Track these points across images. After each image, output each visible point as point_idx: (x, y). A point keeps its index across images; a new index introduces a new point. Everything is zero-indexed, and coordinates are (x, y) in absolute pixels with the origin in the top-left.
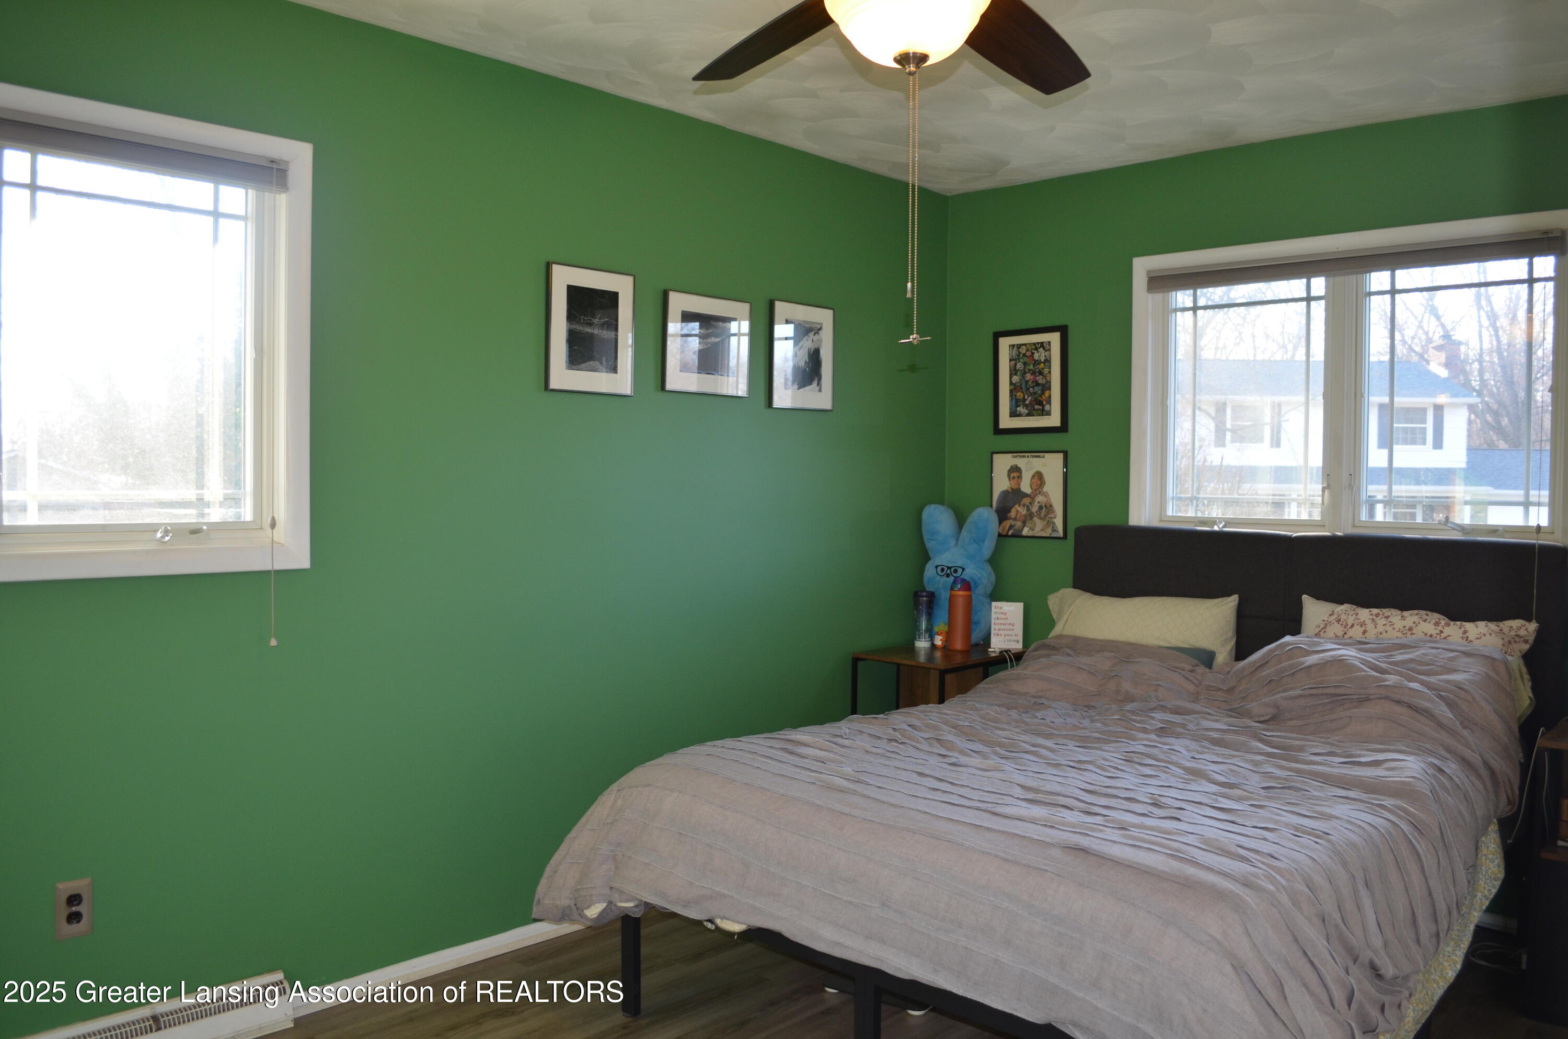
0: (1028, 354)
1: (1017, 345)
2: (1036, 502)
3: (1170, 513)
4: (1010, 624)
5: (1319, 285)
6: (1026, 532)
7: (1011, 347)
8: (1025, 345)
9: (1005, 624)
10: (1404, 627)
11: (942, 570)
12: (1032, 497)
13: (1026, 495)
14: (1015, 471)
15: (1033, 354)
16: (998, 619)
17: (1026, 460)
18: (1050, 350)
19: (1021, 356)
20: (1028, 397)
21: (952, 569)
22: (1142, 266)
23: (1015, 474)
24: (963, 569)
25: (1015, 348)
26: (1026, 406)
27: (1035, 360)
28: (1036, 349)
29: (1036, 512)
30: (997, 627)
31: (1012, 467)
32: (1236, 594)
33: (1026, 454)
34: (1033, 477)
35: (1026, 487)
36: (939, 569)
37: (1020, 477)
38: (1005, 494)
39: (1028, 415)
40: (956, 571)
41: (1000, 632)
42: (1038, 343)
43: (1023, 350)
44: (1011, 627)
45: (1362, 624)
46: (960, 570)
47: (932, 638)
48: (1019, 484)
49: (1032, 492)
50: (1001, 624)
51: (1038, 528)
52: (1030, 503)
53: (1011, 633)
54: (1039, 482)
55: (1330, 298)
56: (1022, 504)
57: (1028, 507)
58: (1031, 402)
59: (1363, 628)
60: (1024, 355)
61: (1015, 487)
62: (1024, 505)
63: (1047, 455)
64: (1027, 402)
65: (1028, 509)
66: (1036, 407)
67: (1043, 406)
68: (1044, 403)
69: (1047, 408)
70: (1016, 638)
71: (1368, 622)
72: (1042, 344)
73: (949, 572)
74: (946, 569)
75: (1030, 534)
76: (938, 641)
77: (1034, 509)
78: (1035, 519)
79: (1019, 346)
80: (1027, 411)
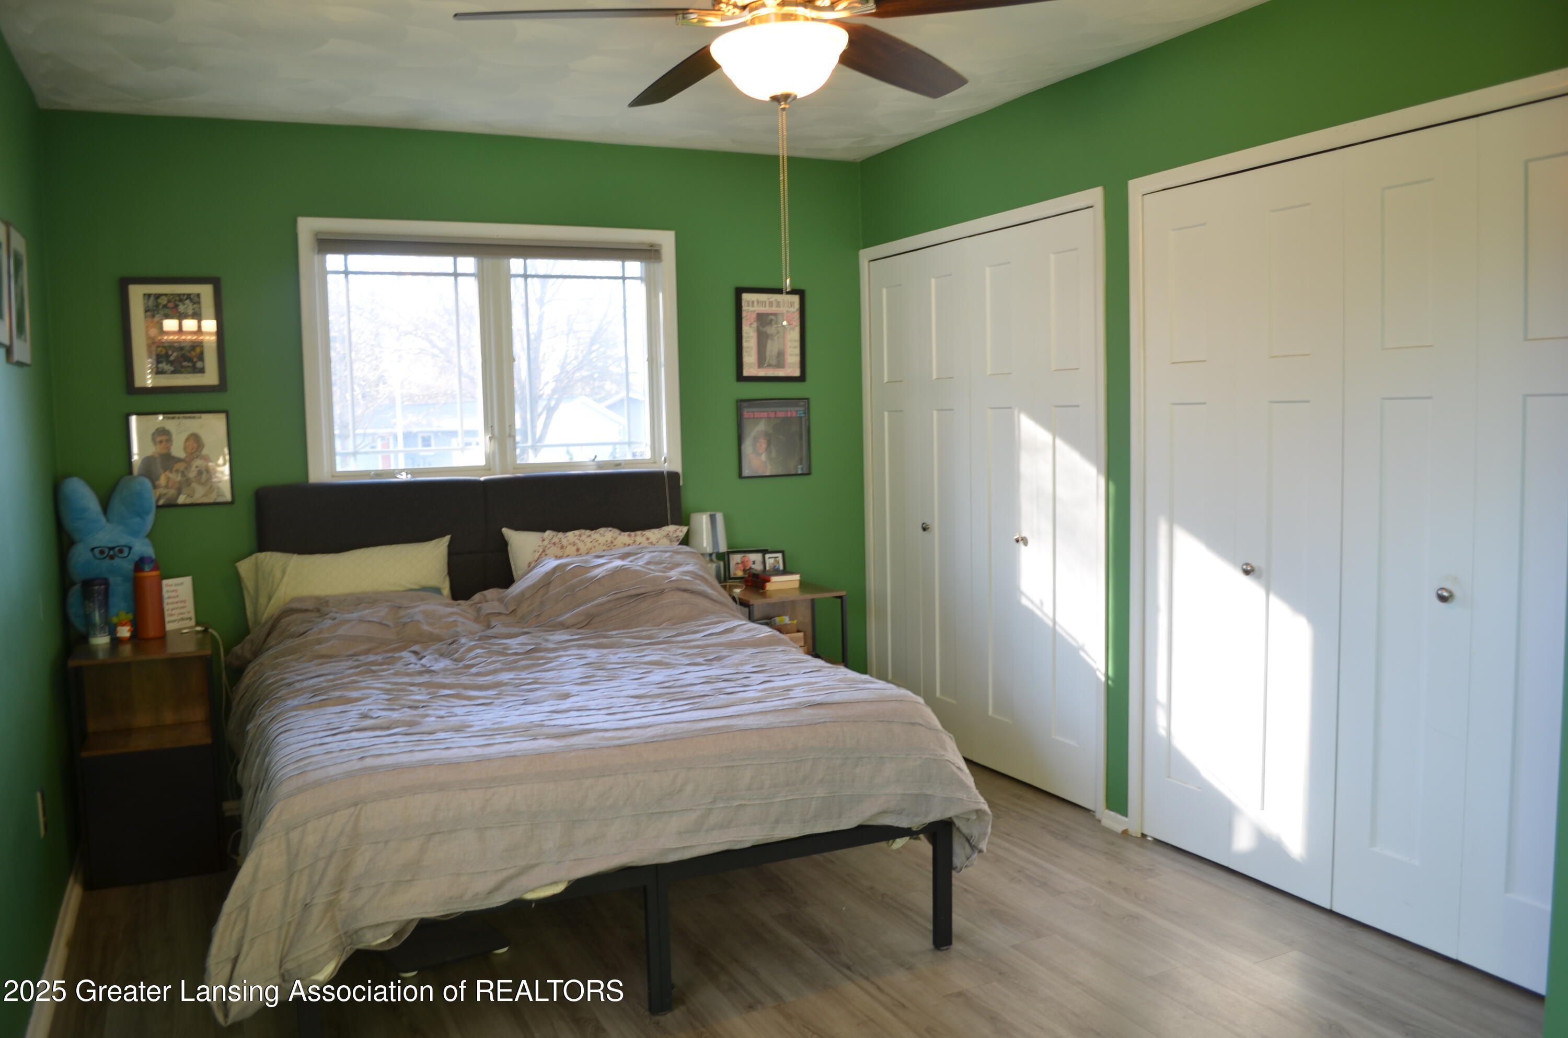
0: (171, 305)
1: (156, 294)
2: (193, 468)
3: (339, 468)
4: (181, 602)
5: (467, 264)
6: (182, 500)
7: (146, 297)
8: (166, 295)
9: (177, 602)
10: (607, 541)
11: (102, 552)
12: (188, 462)
13: (179, 460)
14: (162, 435)
15: (177, 306)
16: (169, 598)
17: (176, 422)
18: (199, 303)
19: (161, 307)
20: (173, 352)
21: (117, 549)
22: (307, 227)
23: (163, 438)
24: (130, 548)
25: (152, 298)
26: (171, 363)
27: (180, 312)
28: (181, 300)
29: (195, 477)
30: (171, 607)
31: (157, 430)
32: (448, 534)
33: (178, 415)
34: (187, 440)
35: (178, 451)
36: (96, 551)
37: (169, 441)
38: (148, 462)
39: (173, 372)
40: (121, 551)
41: (173, 612)
42: (184, 295)
43: (163, 301)
44: (182, 605)
45: (574, 544)
46: (126, 550)
47: (112, 631)
48: (169, 448)
49: (187, 457)
50: (173, 603)
51: (199, 494)
52: (186, 468)
53: (183, 610)
54: (195, 445)
55: (481, 276)
56: (174, 469)
57: (183, 473)
58: (176, 358)
59: (575, 548)
60: (165, 306)
61: (164, 451)
62: (177, 471)
63: (204, 416)
64: (172, 358)
65: (183, 474)
66: (185, 364)
67: (194, 364)
68: (195, 360)
69: (199, 365)
70: (189, 616)
71: (577, 541)
72: (189, 296)
73: (111, 553)
74: (107, 551)
75: (189, 501)
76: (124, 632)
77: (192, 474)
78: (194, 485)
79: (158, 296)
80: (172, 369)
